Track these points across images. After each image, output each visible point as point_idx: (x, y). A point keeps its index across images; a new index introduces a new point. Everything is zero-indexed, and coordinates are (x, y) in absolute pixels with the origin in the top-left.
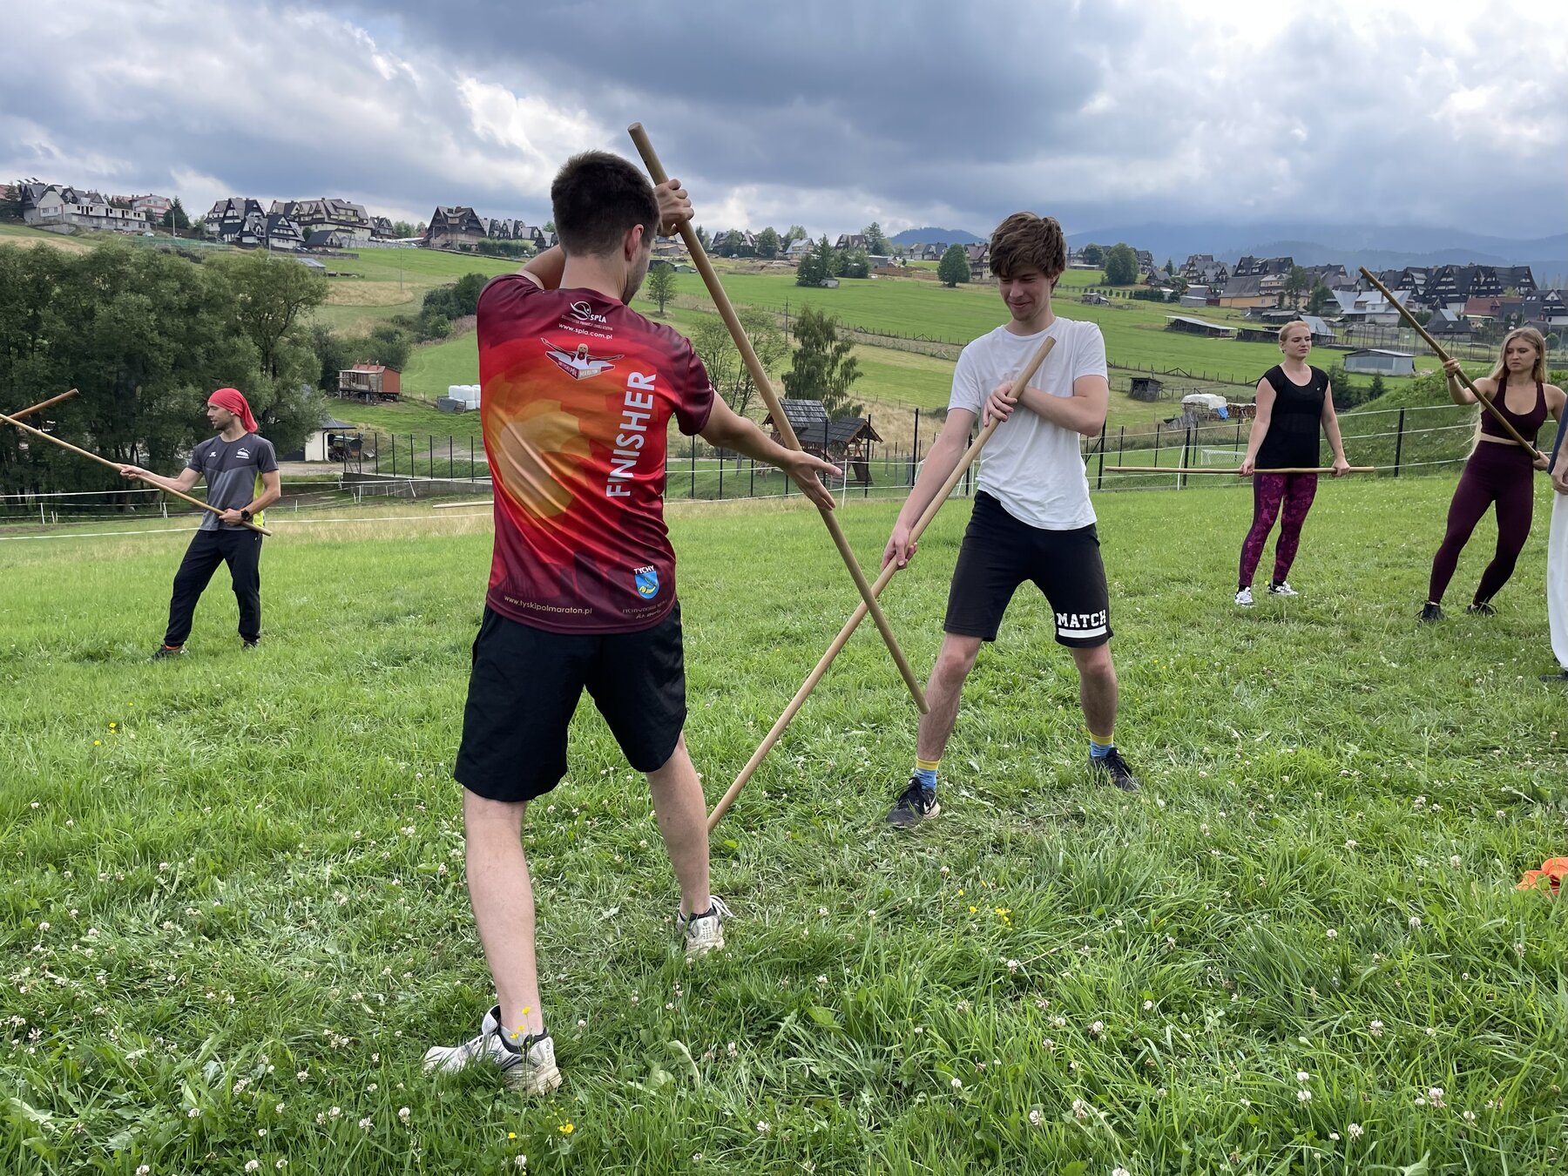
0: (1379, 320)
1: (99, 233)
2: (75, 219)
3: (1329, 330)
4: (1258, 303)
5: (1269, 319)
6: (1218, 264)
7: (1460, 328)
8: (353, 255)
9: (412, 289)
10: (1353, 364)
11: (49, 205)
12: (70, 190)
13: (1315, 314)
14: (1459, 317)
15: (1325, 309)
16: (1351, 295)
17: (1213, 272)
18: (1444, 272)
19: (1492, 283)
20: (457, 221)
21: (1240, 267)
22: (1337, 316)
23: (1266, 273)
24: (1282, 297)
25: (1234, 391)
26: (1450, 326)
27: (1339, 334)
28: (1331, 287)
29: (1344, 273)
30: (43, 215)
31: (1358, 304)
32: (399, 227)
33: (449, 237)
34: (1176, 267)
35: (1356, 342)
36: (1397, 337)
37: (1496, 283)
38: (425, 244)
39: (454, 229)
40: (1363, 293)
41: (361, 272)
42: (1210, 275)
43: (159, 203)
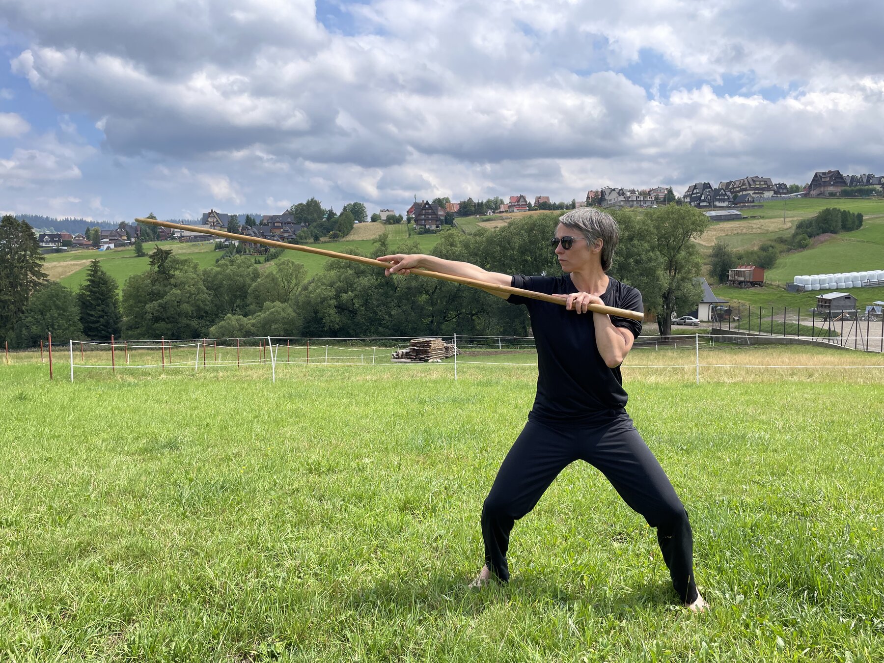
1: (632, 208)
2: (622, 203)
8: (760, 206)
9: (790, 221)
11: (612, 198)
12: (622, 190)
20: (828, 179)
30: (609, 203)
32: (792, 187)
33: (822, 189)
38: (806, 195)
39: (826, 184)
41: (762, 215)
43: (662, 191)
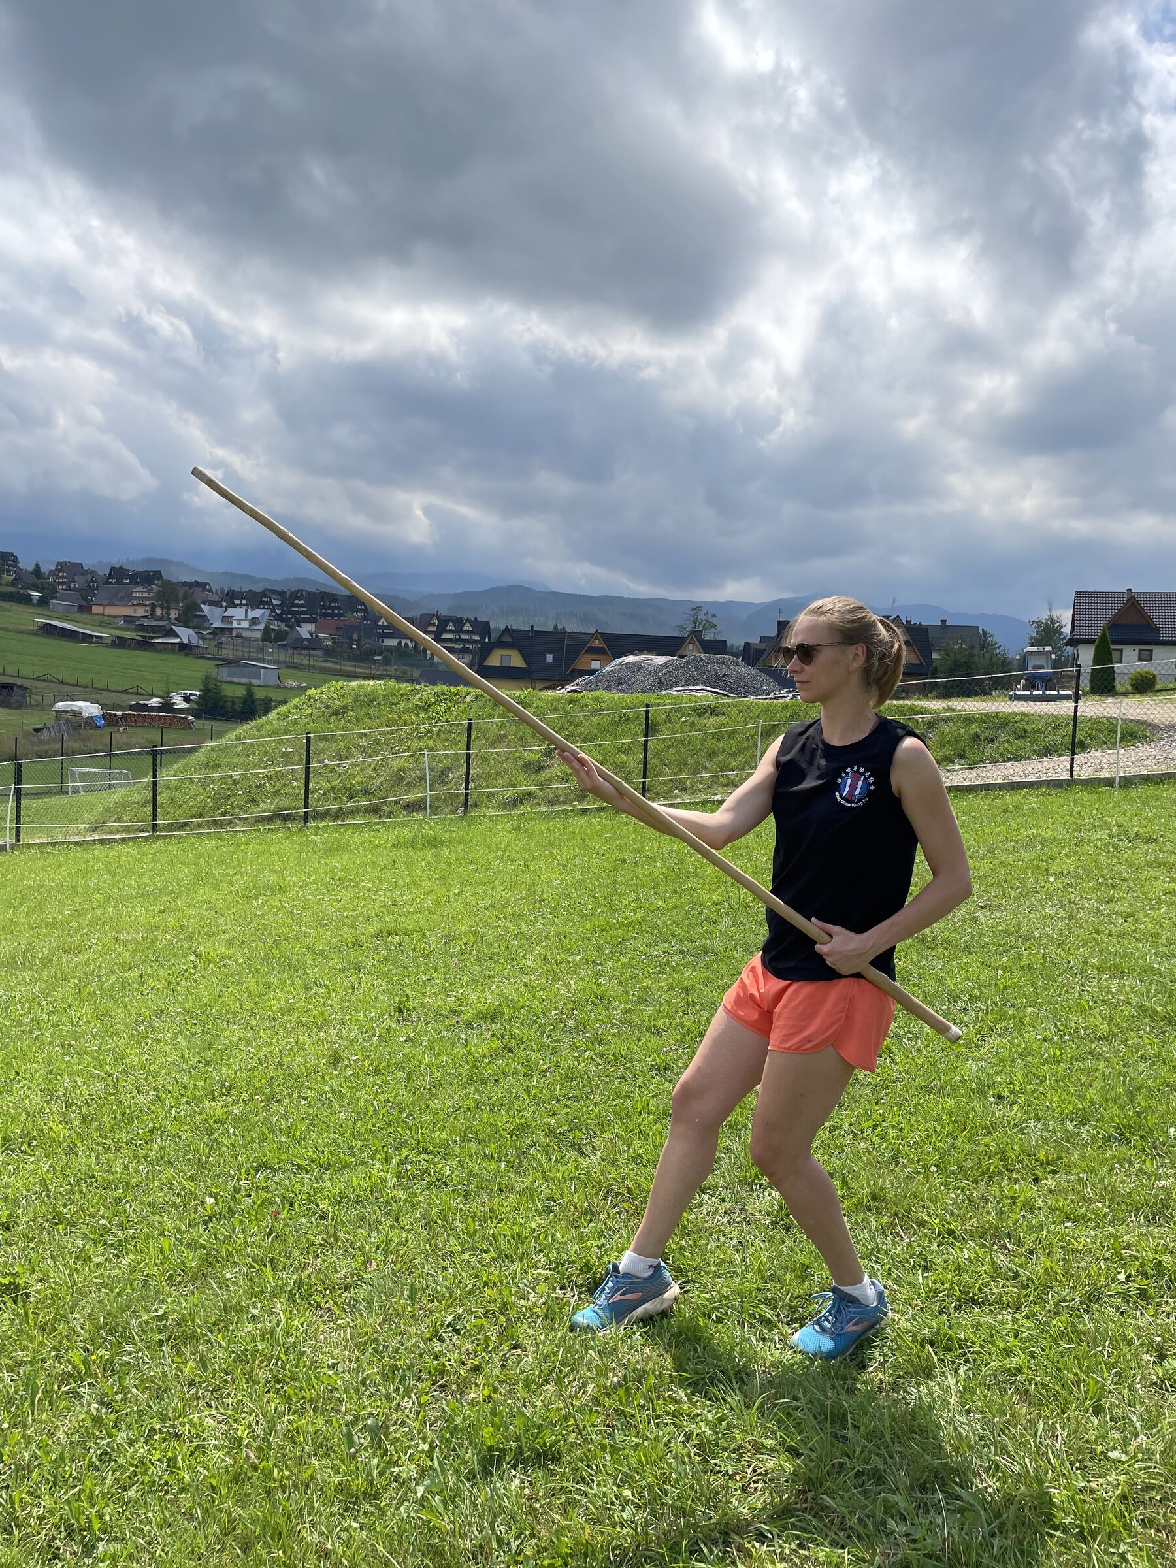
0: (245, 634)
3: (201, 642)
4: (129, 612)
5: (142, 628)
6: (87, 572)
7: (313, 644)
10: (224, 674)
13: (186, 626)
14: (311, 635)
15: (196, 621)
16: (218, 611)
17: (83, 579)
18: (296, 595)
19: (335, 608)
21: (110, 576)
22: (205, 629)
23: (136, 584)
24: (153, 607)
25: (110, 698)
26: (306, 643)
27: (210, 645)
28: (199, 601)
29: (210, 590)
31: (226, 619)
34: (44, 569)
35: (225, 653)
36: (262, 650)
37: (338, 608)
40: (229, 609)
42: (81, 581)
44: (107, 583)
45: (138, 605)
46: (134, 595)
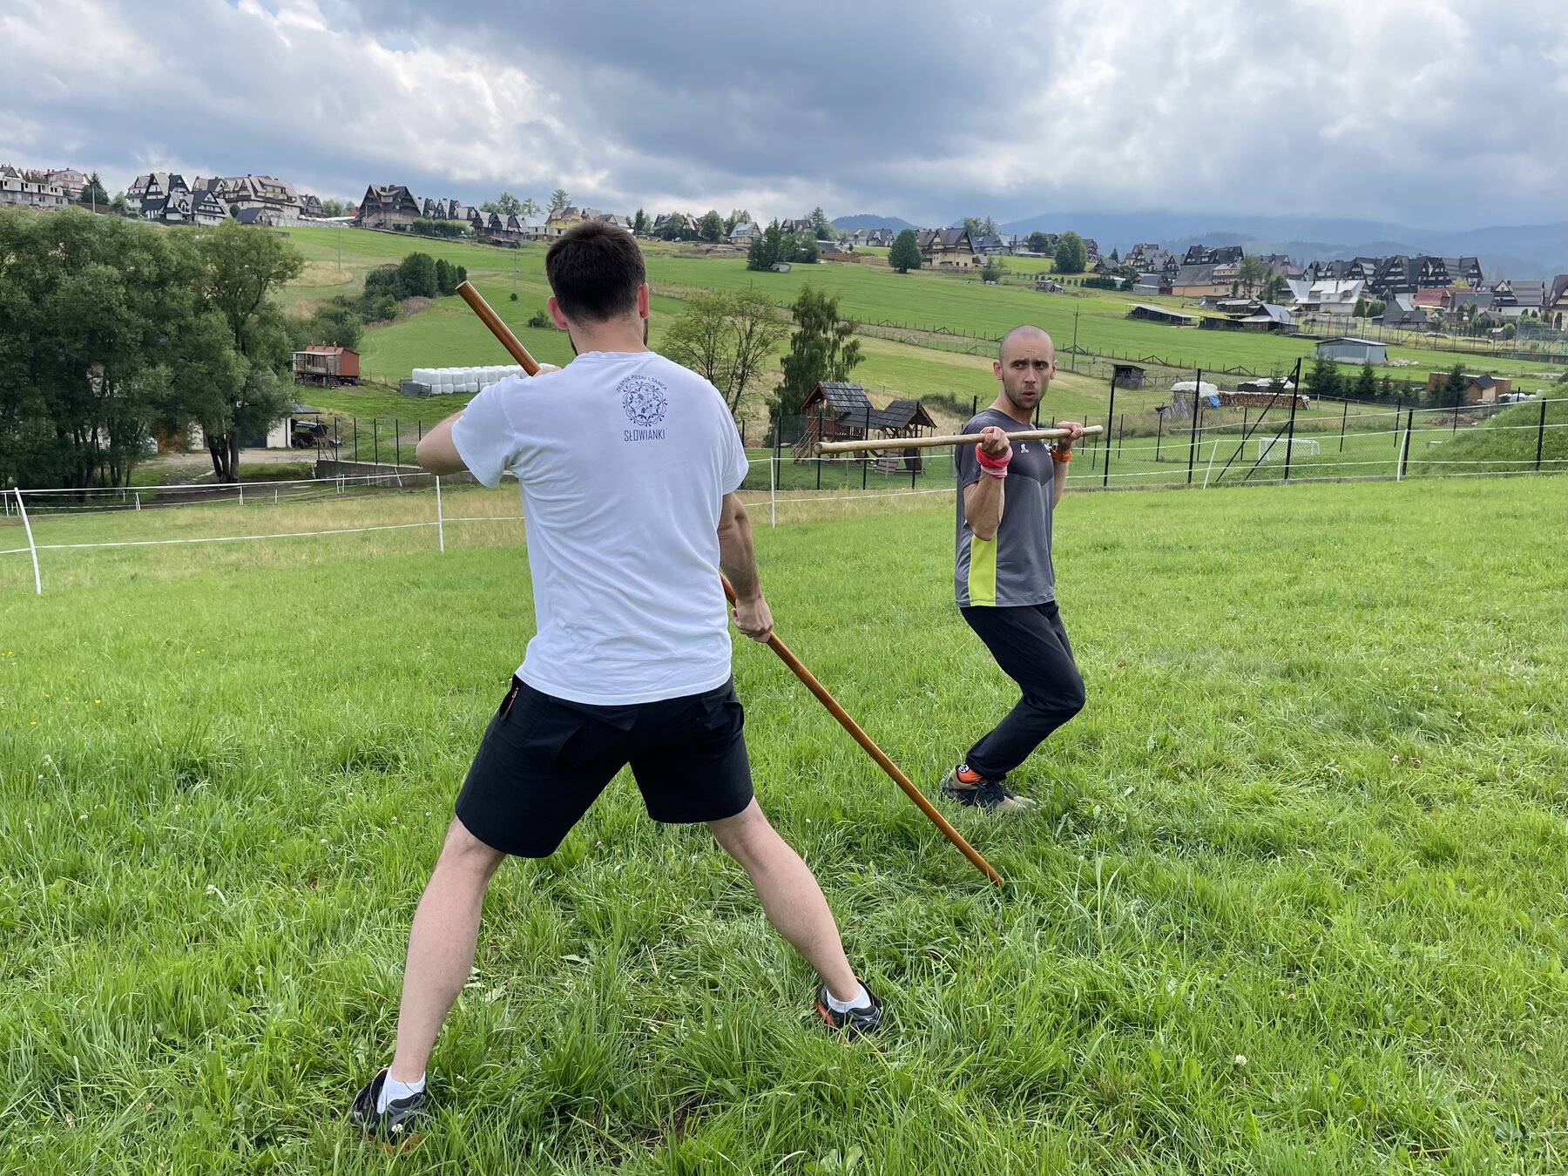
0: (1334, 310)
1: (14, 209)
4: (1210, 292)
5: (1224, 308)
6: (1166, 253)
7: (1415, 317)
9: (350, 269)
14: (1413, 307)
15: (1280, 298)
16: (1304, 285)
17: (1162, 261)
18: (1393, 262)
19: (1440, 274)
20: (391, 200)
21: (1189, 256)
22: (1290, 306)
23: (1219, 263)
24: (1234, 286)
26: (1406, 316)
28: (1283, 276)
31: (1312, 294)
32: (328, 205)
33: (382, 216)
34: (1122, 253)
36: (1352, 326)
37: (1445, 274)
38: (357, 224)
39: (387, 208)
40: (1316, 283)
42: (1159, 264)
43: (76, 178)
44: (1186, 263)
45: (1220, 284)
46: (1215, 274)
